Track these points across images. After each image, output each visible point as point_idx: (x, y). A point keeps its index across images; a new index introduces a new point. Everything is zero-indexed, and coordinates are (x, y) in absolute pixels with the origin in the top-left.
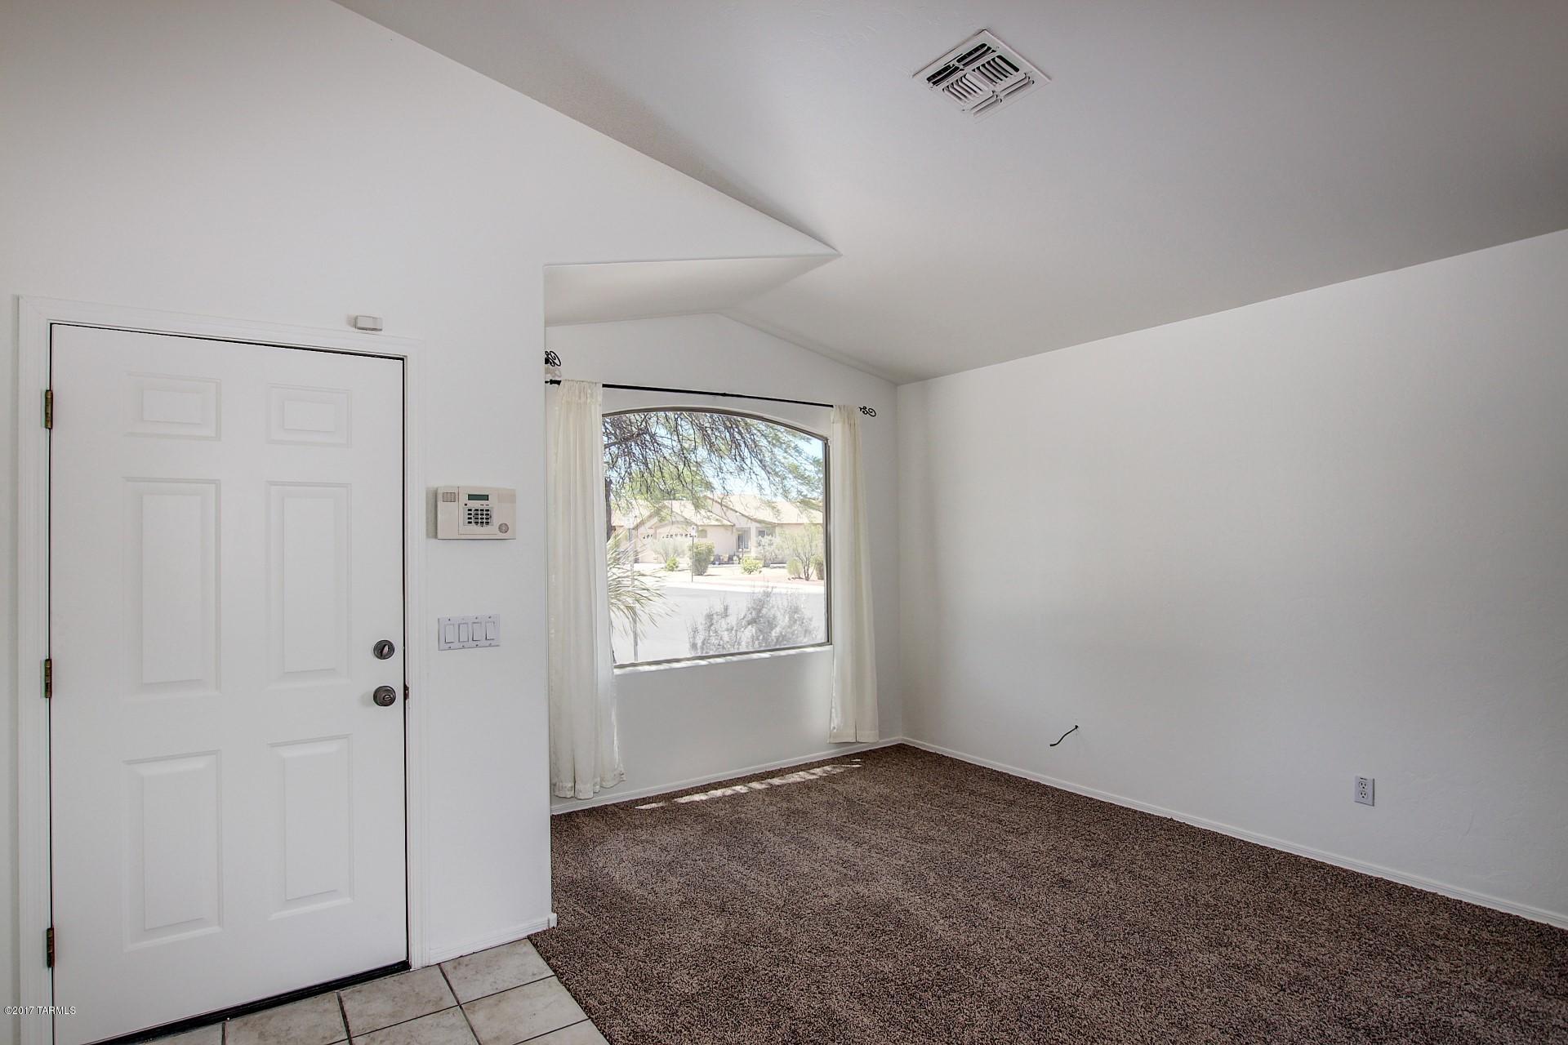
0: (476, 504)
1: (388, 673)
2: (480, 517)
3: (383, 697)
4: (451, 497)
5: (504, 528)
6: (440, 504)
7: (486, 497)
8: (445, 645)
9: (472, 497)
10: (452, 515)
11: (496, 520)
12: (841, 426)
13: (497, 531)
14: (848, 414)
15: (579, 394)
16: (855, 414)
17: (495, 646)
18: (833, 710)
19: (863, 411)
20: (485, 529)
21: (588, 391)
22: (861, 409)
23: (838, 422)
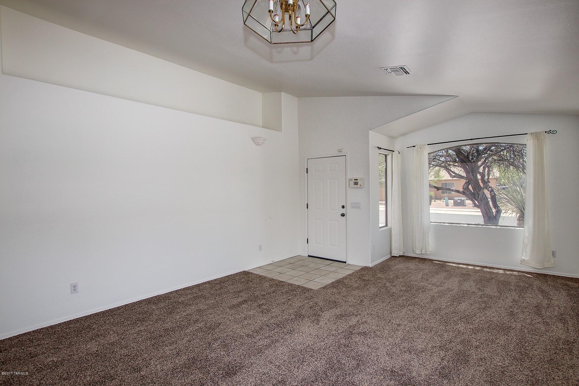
0: (356, 181)
1: (343, 211)
2: (356, 184)
3: (343, 215)
4: (351, 180)
5: (361, 185)
6: (350, 181)
7: (357, 180)
8: (352, 207)
9: (355, 180)
10: (352, 183)
11: (359, 184)
12: (532, 141)
13: (359, 186)
14: (536, 136)
15: (420, 148)
16: (541, 135)
17: (360, 208)
18: (524, 252)
19: (547, 132)
20: (357, 186)
21: (423, 147)
22: (546, 132)
23: (530, 140)
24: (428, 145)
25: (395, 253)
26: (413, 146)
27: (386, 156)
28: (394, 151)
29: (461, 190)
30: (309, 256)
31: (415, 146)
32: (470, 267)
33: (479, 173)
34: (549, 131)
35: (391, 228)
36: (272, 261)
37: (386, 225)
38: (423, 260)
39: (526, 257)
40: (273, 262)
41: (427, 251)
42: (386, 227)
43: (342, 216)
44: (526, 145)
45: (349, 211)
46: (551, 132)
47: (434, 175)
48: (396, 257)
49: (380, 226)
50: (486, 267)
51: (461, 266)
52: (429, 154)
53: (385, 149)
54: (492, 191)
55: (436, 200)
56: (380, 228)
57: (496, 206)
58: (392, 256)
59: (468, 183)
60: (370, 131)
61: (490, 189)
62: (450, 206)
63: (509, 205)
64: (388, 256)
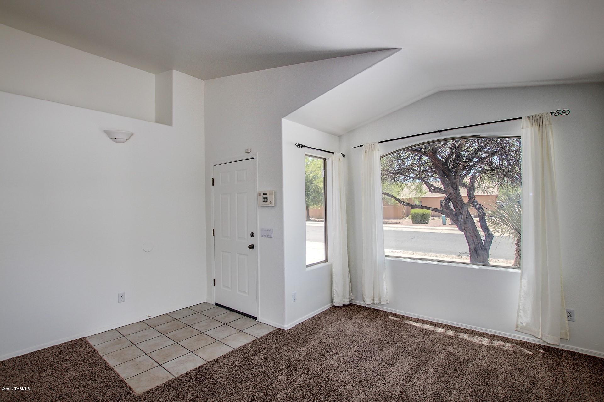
0: (265, 196)
2: (265, 200)
4: (259, 195)
5: (271, 203)
7: (266, 194)
8: (262, 236)
10: (261, 198)
11: (269, 200)
12: (529, 129)
13: (269, 204)
14: (537, 120)
15: (368, 148)
16: (544, 118)
17: (272, 238)
18: (521, 311)
19: (553, 114)
20: (267, 203)
21: (373, 146)
22: (551, 113)
23: (527, 127)
24: (379, 142)
25: (338, 302)
26: (361, 146)
27: (324, 160)
28: (333, 153)
29: (439, 208)
30: (217, 304)
31: (363, 146)
32: (440, 330)
33: (464, 185)
34: (557, 112)
35: (332, 264)
36: (149, 316)
37: (327, 260)
38: (376, 312)
39: (525, 319)
40: (149, 318)
41: (381, 300)
42: (325, 262)
43: (250, 248)
44: (520, 137)
45: (258, 241)
46: (561, 112)
47: (415, 189)
48: (338, 307)
49: (307, 264)
50: (463, 331)
51: (427, 326)
52: (381, 157)
53: (312, 148)
54: (481, 208)
55: (434, 218)
56: (308, 266)
57: (485, 228)
58: (334, 306)
59: (448, 200)
60: (282, 119)
61: (478, 206)
62: (447, 224)
63: (505, 226)
64: (327, 306)
